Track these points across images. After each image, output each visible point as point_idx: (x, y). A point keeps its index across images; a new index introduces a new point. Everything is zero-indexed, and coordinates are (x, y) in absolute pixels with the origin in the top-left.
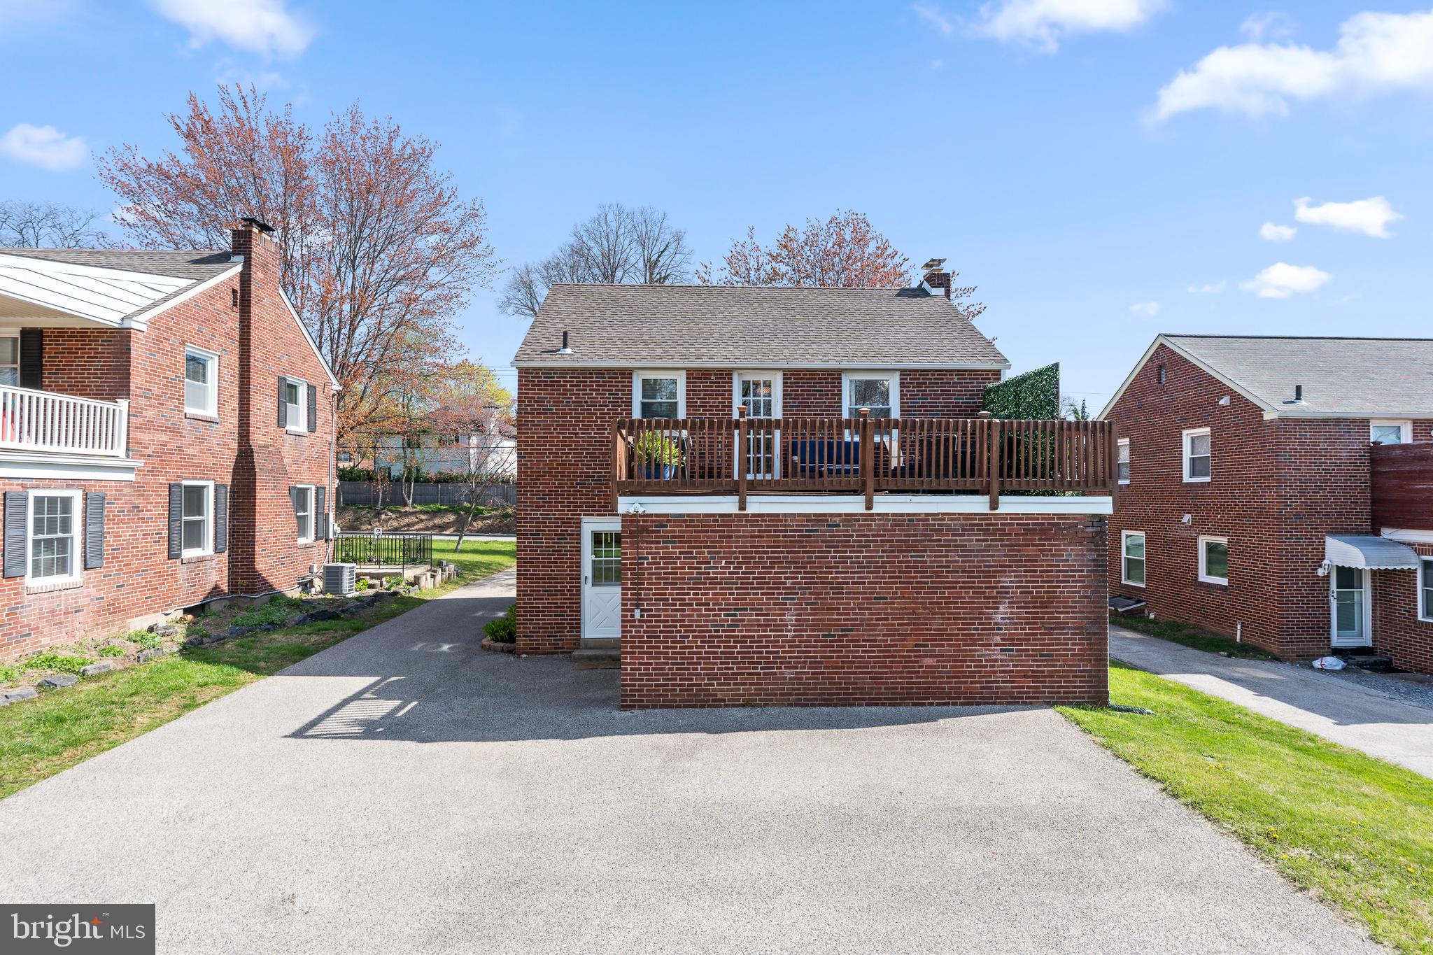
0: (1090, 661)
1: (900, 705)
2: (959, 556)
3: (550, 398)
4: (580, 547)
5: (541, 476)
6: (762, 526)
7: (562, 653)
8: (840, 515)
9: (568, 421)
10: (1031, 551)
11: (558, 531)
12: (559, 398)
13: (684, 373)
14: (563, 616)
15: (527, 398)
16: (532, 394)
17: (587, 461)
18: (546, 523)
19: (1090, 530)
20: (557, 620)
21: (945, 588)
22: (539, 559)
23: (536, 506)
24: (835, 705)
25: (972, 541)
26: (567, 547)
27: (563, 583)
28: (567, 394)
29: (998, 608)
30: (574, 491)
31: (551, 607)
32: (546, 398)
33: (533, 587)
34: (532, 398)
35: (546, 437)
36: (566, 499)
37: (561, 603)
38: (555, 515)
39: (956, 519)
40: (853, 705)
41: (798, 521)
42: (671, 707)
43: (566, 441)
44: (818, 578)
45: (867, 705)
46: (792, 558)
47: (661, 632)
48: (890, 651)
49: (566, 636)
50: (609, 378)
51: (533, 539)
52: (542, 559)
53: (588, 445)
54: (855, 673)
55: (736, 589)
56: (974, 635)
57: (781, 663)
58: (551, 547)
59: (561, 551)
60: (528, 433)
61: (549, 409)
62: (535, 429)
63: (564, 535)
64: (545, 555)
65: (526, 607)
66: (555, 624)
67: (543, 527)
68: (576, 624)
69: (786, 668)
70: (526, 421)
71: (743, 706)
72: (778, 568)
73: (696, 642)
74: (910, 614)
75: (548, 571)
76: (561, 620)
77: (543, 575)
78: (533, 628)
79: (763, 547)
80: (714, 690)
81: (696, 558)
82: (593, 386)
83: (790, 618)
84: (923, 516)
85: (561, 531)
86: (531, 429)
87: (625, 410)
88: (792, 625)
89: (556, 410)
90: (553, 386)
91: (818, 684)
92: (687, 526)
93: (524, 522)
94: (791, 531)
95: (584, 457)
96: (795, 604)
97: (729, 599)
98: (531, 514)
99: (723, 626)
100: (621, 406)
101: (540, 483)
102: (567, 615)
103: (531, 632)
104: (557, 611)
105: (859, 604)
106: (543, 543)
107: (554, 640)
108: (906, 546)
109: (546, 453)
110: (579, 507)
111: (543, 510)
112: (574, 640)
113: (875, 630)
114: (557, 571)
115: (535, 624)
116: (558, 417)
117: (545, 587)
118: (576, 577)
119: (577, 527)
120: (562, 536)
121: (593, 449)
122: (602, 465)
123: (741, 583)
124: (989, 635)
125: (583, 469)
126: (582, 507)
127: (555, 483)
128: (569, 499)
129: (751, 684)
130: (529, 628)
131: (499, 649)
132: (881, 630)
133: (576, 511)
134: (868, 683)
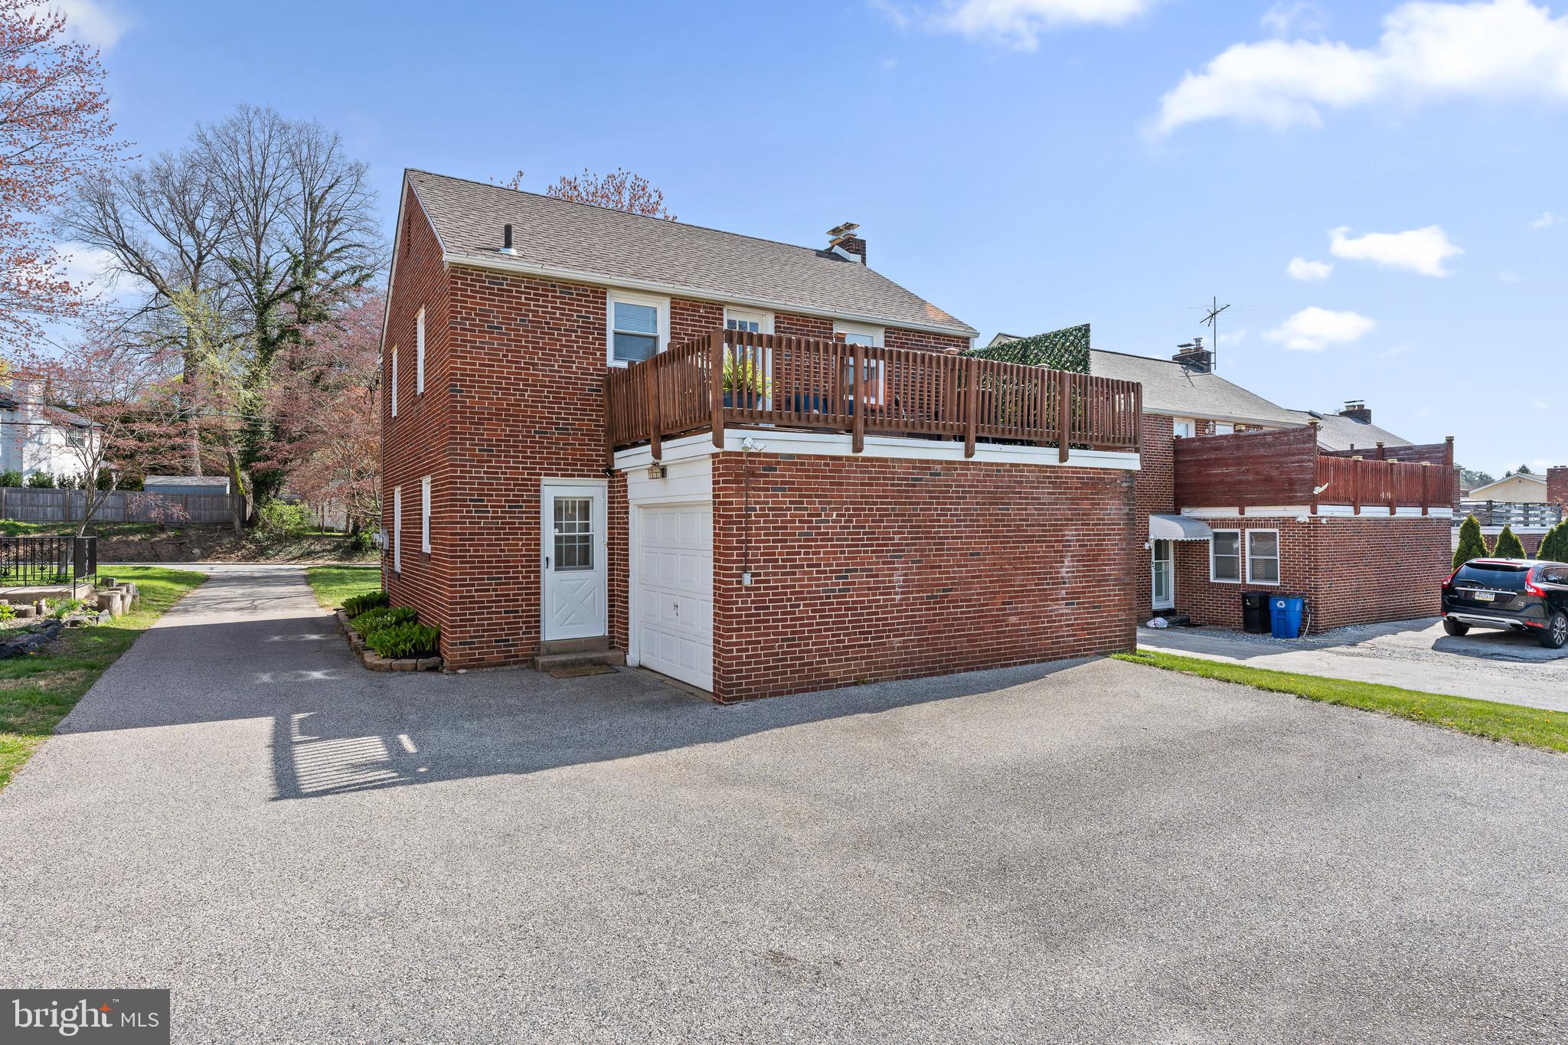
0: (1125, 610)
1: (990, 668)
2: (1035, 509)
3: (498, 312)
4: (539, 518)
5: (485, 419)
6: (871, 472)
7: (515, 663)
8: (940, 462)
9: (523, 347)
10: (1086, 505)
11: (509, 495)
12: (511, 314)
13: (667, 302)
14: (518, 612)
15: (465, 308)
16: (471, 303)
17: (549, 402)
18: (492, 484)
19: (1124, 485)
20: (509, 618)
21: (1025, 542)
22: (483, 534)
23: (478, 461)
24: (937, 674)
25: (1044, 493)
26: (521, 518)
27: (517, 567)
28: (521, 310)
29: (1063, 562)
30: (531, 442)
31: (500, 601)
32: (493, 311)
33: (474, 574)
34: (472, 309)
35: (493, 366)
36: (520, 452)
37: (514, 595)
38: (506, 473)
39: (1033, 471)
40: (953, 672)
41: (905, 468)
42: (781, 694)
43: (521, 374)
44: (922, 532)
45: (966, 670)
46: (900, 509)
47: (771, 601)
48: (982, 611)
49: (522, 639)
50: (577, 295)
51: (474, 506)
52: (488, 534)
53: (550, 382)
54: (954, 637)
55: (848, 546)
56: (1046, 590)
57: (890, 631)
58: (500, 518)
59: (515, 523)
60: (466, 358)
61: (496, 328)
62: (476, 353)
63: (518, 501)
64: (491, 529)
65: (465, 603)
66: (506, 624)
67: (489, 490)
68: (534, 622)
69: (894, 636)
70: (462, 340)
71: (855, 684)
72: (887, 521)
73: (807, 612)
74: (998, 570)
75: (495, 551)
76: (514, 617)
77: (488, 556)
78: (475, 631)
79: (872, 497)
80: (826, 668)
81: (806, 509)
82: (556, 303)
83: (898, 578)
84: (1008, 467)
85: (514, 496)
86: (471, 353)
87: (597, 339)
88: (900, 587)
89: (506, 329)
90: (503, 296)
91: (923, 651)
92: (798, 470)
93: (461, 483)
94: (899, 479)
95: (546, 397)
96: (902, 563)
97: (840, 558)
98: (471, 472)
99: (834, 591)
100: (593, 334)
101: (484, 429)
102: (523, 611)
103: (471, 637)
104: (509, 606)
105: (958, 560)
106: (489, 512)
107: (505, 646)
108: (995, 499)
109: (492, 388)
110: (538, 463)
111: (488, 467)
112: (531, 644)
113: (970, 589)
114: (509, 551)
115: (477, 625)
116: (508, 340)
117: (491, 573)
118: (534, 560)
119: (535, 491)
120: (515, 504)
121: (557, 387)
122: (570, 409)
123: (852, 540)
124: (1057, 589)
125: (544, 413)
126: (543, 464)
127: (505, 430)
128: (526, 452)
129: (862, 658)
130: (469, 632)
131: (410, 667)
132: (976, 588)
133: (535, 469)
134: (966, 647)
